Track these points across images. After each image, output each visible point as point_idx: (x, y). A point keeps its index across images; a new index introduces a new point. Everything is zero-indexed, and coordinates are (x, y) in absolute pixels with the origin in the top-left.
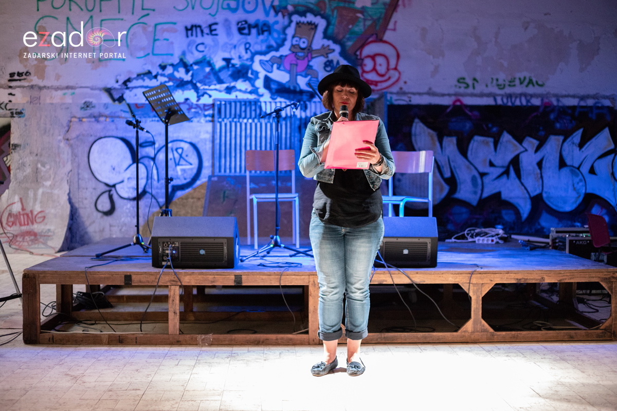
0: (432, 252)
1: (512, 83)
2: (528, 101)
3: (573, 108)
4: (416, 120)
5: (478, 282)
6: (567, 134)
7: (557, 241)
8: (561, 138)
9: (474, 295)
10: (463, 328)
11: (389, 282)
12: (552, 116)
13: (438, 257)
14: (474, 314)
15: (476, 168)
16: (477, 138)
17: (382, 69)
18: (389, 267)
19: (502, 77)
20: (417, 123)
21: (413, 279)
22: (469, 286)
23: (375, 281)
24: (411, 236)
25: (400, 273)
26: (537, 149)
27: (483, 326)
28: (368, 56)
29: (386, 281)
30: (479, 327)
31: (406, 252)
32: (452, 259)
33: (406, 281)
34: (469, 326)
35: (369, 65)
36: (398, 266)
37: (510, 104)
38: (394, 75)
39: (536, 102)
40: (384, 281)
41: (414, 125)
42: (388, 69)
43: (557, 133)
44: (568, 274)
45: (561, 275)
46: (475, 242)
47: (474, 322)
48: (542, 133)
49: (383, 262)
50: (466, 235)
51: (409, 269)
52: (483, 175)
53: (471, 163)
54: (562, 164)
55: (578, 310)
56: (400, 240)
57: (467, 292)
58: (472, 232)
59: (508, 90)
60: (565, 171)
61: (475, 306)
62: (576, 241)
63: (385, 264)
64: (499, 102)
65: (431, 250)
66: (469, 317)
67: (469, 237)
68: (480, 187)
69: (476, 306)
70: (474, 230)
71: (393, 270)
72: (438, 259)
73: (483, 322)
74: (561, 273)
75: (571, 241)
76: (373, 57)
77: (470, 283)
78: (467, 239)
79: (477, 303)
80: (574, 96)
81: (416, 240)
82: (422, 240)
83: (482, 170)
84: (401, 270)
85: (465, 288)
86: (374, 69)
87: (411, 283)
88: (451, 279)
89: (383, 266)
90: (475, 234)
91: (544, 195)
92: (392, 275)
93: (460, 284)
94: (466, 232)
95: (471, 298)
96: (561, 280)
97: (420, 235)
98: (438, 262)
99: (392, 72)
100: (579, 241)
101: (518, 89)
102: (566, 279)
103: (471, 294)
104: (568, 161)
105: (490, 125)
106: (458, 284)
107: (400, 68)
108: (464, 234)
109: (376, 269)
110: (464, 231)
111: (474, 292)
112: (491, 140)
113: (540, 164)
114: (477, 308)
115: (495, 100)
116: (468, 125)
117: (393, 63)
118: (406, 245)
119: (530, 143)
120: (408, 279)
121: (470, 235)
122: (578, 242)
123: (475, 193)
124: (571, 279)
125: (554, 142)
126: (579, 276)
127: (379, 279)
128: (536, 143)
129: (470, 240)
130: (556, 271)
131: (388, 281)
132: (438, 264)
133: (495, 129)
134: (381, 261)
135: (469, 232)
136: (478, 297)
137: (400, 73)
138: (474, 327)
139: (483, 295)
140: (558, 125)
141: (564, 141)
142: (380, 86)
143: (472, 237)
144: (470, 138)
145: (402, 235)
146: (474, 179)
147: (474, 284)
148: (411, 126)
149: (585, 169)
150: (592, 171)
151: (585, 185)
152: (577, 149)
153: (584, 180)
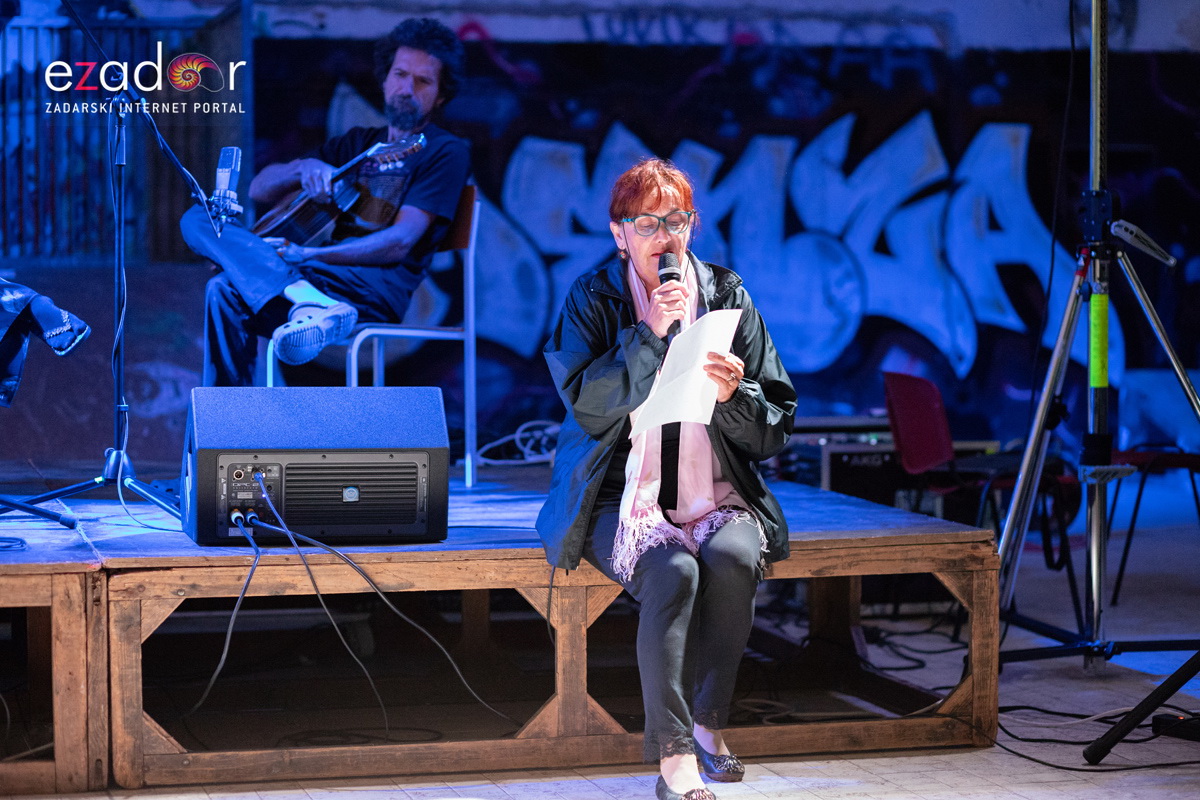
0: (429, 496)
2: (687, 30)
3: (824, 52)
4: (343, 89)
5: (574, 583)
6: (804, 133)
7: (793, 457)
8: (787, 145)
9: (564, 622)
10: (533, 725)
11: (304, 588)
12: (761, 78)
13: (450, 511)
14: (565, 680)
15: (530, 240)
16: (534, 146)
18: (301, 543)
20: (345, 96)
21: (377, 579)
22: (550, 593)
23: (260, 587)
24: (365, 444)
25: (337, 560)
26: (719, 178)
27: (593, 715)
29: (294, 587)
30: (580, 721)
31: (351, 495)
32: (486, 516)
33: (354, 584)
34: (550, 717)
36: (331, 541)
37: (631, 38)
39: (712, 33)
40: (287, 586)
41: (336, 103)
43: (776, 129)
44: (842, 553)
45: (820, 555)
46: (546, 464)
47: (567, 705)
48: (731, 130)
49: (284, 529)
50: (519, 444)
51: (362, 548)
52: (551, 260)
53: (515, 225)
54: (793, 224)
55: (867, 663)
56: (333, 459)
57: (544, 614)
58: (538, 434)
60: (802, 244)
61: (568, 658)
62: (851, 455)
63: (290, 534)
64: (600, 33)
65: (429, 488)
66: (548, 691)
67: (527, 450)
68: (543, 299)
69: (570, 656)
70: (542, 428)
71: (317, 553)
72: (449, 518)
73: (593, 703)
74: (821, 550)
75: (835, 458)
77: (551, 587)
78: (523, 458)
79: (573, 645)
80: (825, 16)
81: (383, 459)
82: (399, 458)
83: (549, 244)
84: (339, 550)
85: (538, 601)
87: (372, 590)
88: (492, 574)
89: (283, 542)
90: (544, 441)
92: (312, 568)
93: (519, 590)
94: (518, 436)
95: (553, 630)
96: (819, 571)
97: (393, 442)
98: (449, 524)
100: (860, 455)
102: (835, 567)
103: (555, 620)
104: (810, 216)
105: (572, 105)
106: (513, 591)
108: (513, 442)
109: (260, 549)
110: (513, 431)
111: (562, 613)
112: (574, 152)
113: (725, 226)
114: (572, 661)
115: (587, 26)
116: (504, 106)
118: (350, 474)
119: (697, 160)
120: (361, 578)
121: (531, 443)
122: (855, 461)
123: (529, 316)
124: (850, 565)
125: (768, 155)
126: (873, 557)
127: (271, 581)
128: (711, 159)
129: (532, 458)
130: (806, 543)
131: (300, 587)
132: (449, 531)
133: (586, 118)
134: (279, 525)
135: (527, 435)
136: (575, 628)
138: (565, 722)
139: (591, 621)
140: (778, 106)
141: (798, 153)
143: (537, 448)
144: (511, 145)
145: (338, 444)
146: (523, 274)
147: (564, 590)
148: (326, 106)
149: (861, 241)
150: (882, 246)
151: (863, 290)
152: (835, 179)
153: (858, 273)
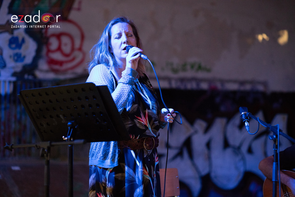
1: (184, 68)
2: (198, 85)
3: (234, 93)
6: (229, 116)
8: (224, 121)
12: (218, 100)
17: (67, 49)
19: (176, 61)
26: (207, 130)
28: (53, 35)
35: (54, 44)
37: (182, 87)
38: (79, 56)
39: (204, 86)
42: (73, 49)
43: (222, 115)
48: (210, 116)
54: (226, 145)
59: (181, 74)
60: (229, 151)
64: (174, 85)
76: (59, 36)
80: (235, 81)
86: (59, 49)
91: (213, 175)
99: (76, 53)
101: (189, 74)
104: (231, 141)
107: (85, 48)
113: (208, 145)
115: (170, 83)
117: (77, 43)
119: (200, 125)
125: (219, 123)
128: (204, 125)
137: (84, 54)
140: (223, 108)
141: (228, 122)
142: (65, 66)
149: (244, 149)
150: (250, 151)
151: (245, 164)
152: (237, 131)
153: (243, 159)
